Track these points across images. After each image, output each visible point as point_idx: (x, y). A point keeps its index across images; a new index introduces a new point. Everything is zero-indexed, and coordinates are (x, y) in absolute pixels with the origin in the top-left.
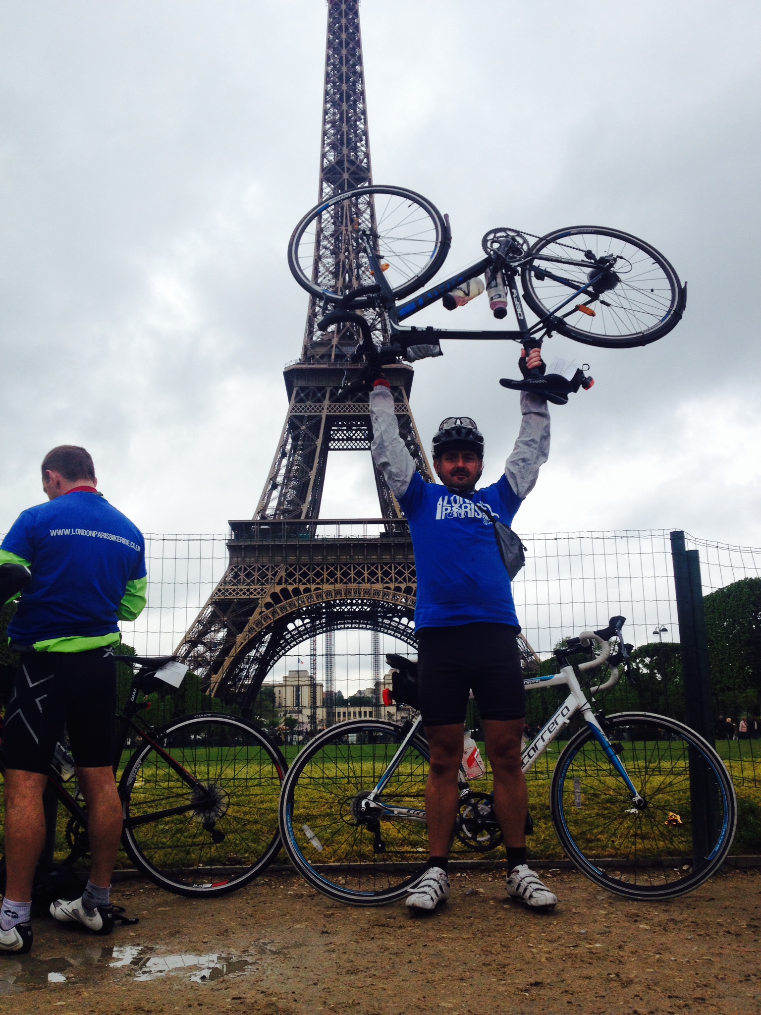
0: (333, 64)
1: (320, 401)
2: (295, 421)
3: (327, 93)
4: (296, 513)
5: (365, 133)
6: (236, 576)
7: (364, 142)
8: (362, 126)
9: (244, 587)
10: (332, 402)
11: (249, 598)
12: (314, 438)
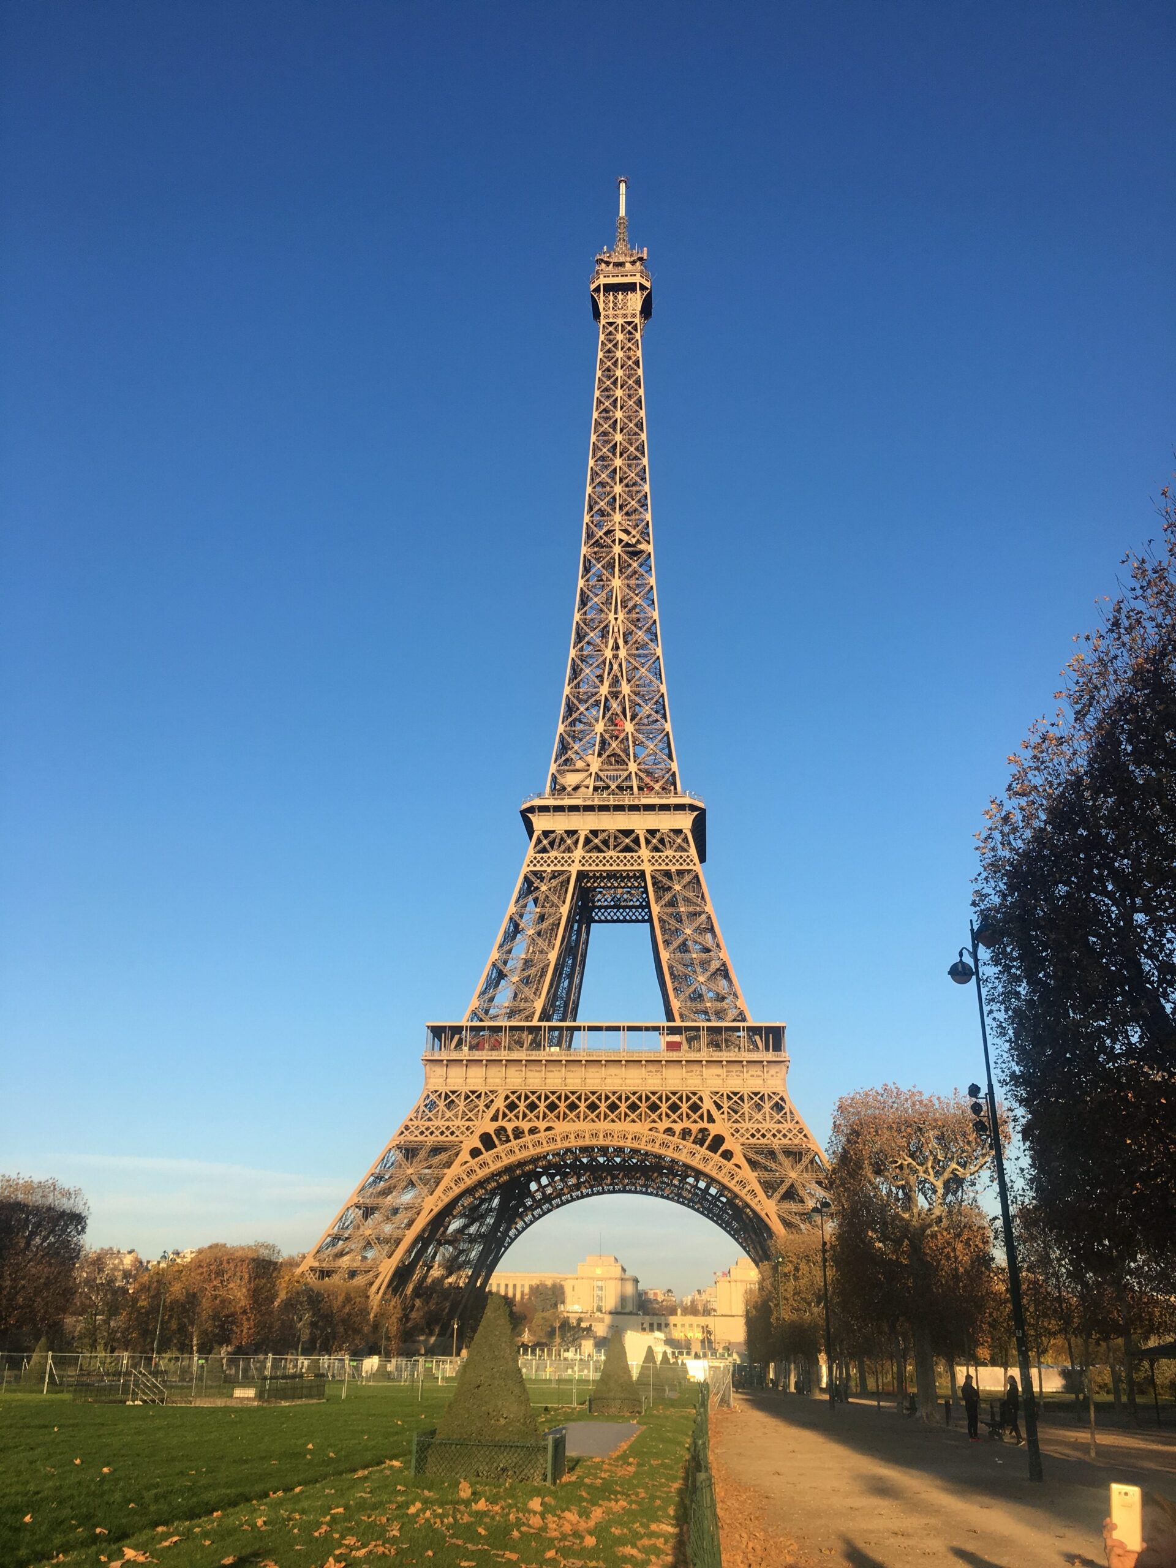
1: (569, 850)
2: (533, 878)
4: (526, 1013)
6: (432, 1106)
9: (444, 1124)
10: (588, 852)
11: (448, 1142)
12: (559, 903)
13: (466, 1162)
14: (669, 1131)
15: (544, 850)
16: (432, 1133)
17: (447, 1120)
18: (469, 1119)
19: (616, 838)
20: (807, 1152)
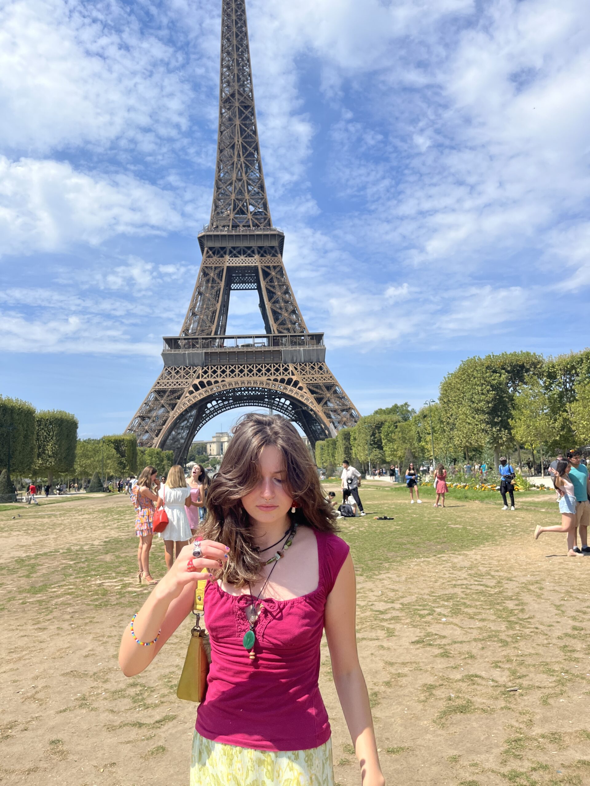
0: (227, 26)
1: (222, 256)
2: (206, 270)
3: (223, 46)
4: (209, 331)
5: (250, 75)
6: (169, 373)
7: (249, 81)
8: (247, 70)
9: (175, 381)
10: (231, 257)
11: (178, 388)
12: (219, 282)
13: (187, 397)
14: (276, 380)
15: (209, 257)
16: (170, 385)
17: (177, 379)
18: (187, 378)
19: (244, 251)
20: (333, 385)
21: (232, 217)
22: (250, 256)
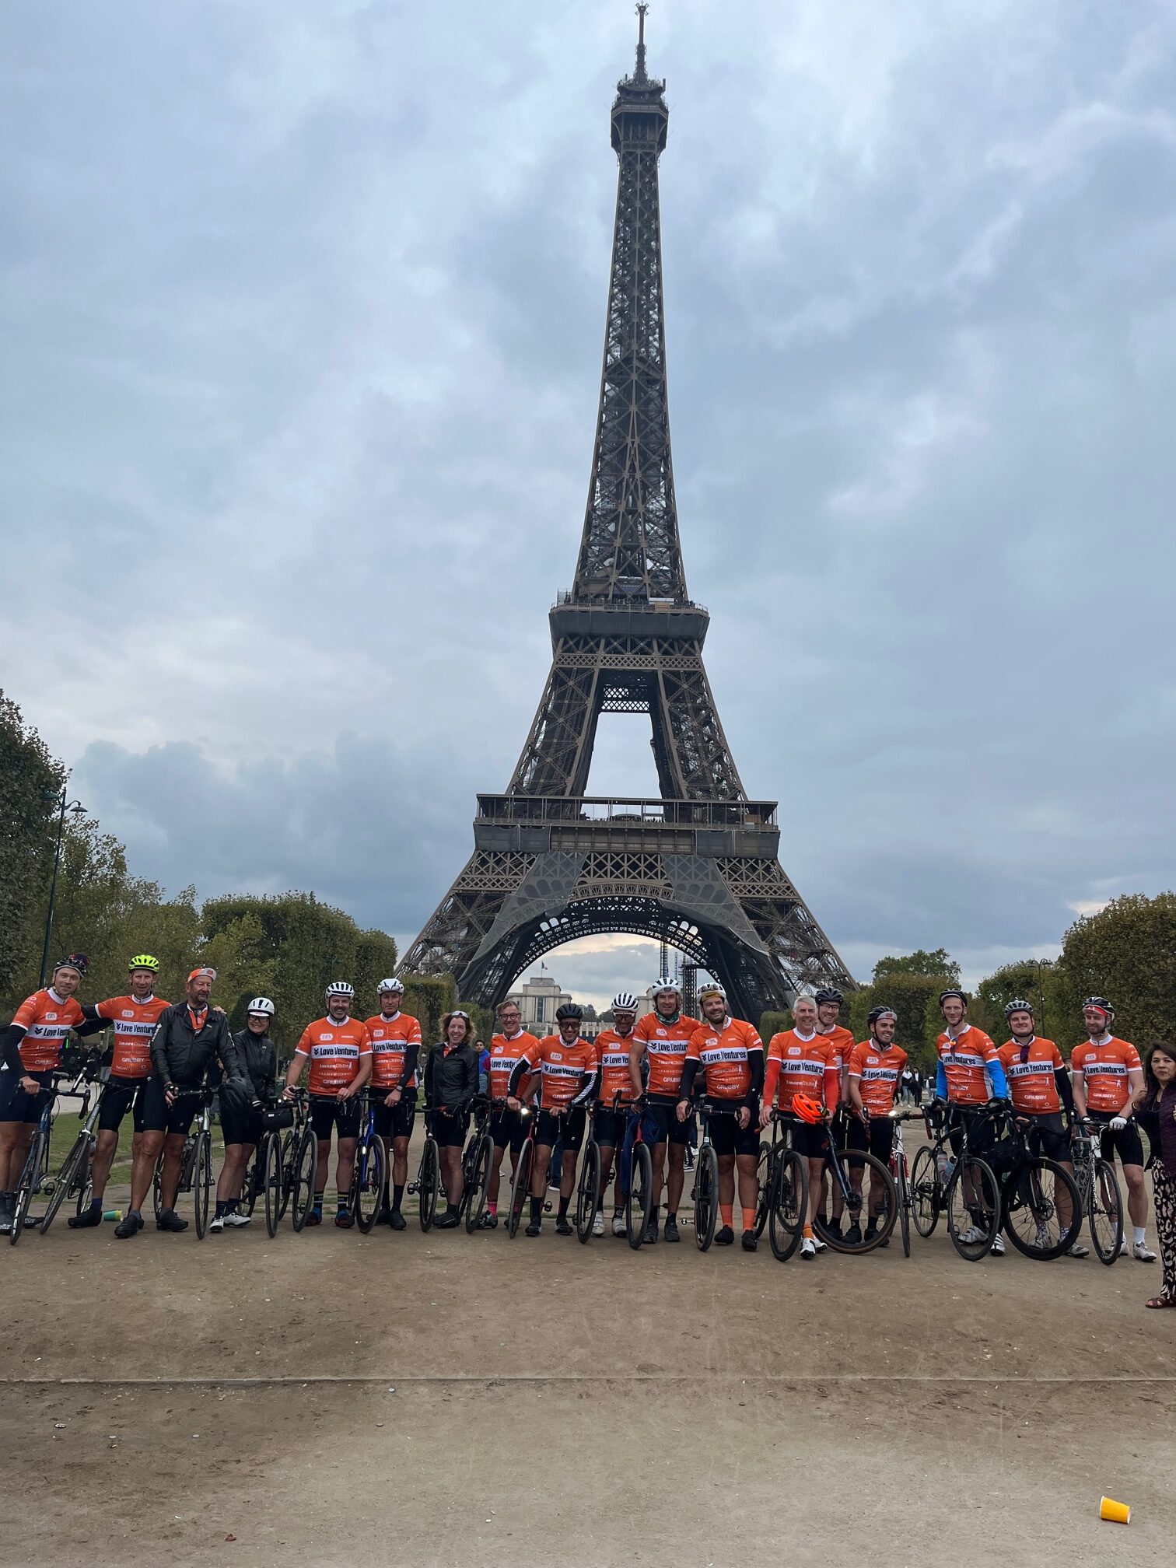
0: (623, 239)
1: (592, 651)
2: (562, 675)
3: (614, 274)
4: (560, 788)
5: (660, 325)
6: (483, 862)
7: (657, 336)
8: (655, 317)
9: (495, 877)
10: (608, 653)
11: (500, 891)
12: (584, 696)
13: (515, 908)
15: (569, 650)
16: (485, 884)
17: (498, 874)
18: (516, 874)
19: (632, 642)
20: (793, 904)
21: (613, 580)
22: (642, 652)
